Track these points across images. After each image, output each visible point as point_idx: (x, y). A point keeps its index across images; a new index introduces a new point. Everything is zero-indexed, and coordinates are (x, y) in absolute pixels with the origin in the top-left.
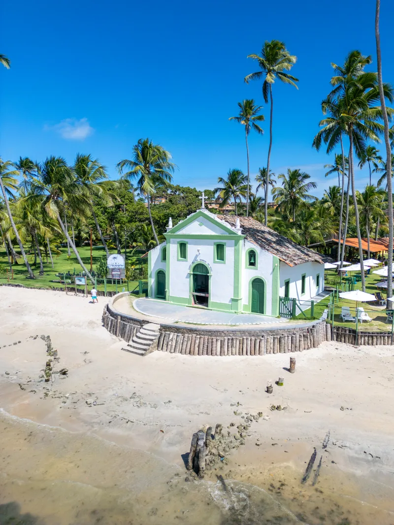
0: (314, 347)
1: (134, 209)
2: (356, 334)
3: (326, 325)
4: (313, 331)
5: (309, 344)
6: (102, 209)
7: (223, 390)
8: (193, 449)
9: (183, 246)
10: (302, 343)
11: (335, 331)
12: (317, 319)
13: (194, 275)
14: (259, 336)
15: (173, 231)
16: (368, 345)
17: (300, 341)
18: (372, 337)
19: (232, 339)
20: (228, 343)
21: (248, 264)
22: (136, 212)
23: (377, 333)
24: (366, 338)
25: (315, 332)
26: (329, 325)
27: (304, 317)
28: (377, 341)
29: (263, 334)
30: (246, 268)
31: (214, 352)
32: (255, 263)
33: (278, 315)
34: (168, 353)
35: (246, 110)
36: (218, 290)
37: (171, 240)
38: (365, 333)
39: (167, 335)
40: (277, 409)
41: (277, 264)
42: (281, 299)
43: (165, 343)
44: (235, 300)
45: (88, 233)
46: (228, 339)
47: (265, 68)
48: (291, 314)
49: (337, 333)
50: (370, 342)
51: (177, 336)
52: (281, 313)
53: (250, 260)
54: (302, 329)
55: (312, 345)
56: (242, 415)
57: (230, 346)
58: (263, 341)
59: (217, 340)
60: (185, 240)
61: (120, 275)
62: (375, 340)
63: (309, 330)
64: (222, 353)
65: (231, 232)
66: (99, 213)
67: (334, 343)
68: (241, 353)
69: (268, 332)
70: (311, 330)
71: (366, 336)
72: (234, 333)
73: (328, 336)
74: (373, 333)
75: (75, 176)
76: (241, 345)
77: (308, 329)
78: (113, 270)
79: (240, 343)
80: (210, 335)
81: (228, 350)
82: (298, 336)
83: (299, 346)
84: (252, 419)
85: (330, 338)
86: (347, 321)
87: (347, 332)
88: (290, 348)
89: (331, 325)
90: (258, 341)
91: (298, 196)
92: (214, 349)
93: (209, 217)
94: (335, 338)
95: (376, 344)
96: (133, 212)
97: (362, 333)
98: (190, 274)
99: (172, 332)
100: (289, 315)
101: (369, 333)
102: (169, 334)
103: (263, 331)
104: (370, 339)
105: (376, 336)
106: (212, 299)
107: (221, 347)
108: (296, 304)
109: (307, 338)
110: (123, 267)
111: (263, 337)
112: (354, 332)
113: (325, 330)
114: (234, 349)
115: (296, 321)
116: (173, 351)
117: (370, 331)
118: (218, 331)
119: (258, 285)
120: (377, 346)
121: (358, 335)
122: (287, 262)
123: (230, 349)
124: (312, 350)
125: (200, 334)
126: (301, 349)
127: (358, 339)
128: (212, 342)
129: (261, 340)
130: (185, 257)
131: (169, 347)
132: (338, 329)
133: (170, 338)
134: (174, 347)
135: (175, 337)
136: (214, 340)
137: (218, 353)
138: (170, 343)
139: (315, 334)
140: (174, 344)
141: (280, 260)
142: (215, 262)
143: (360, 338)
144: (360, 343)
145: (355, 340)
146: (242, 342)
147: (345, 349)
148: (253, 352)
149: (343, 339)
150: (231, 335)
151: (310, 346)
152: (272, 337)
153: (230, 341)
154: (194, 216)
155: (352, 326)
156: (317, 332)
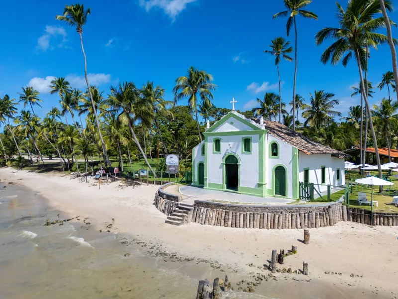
0: (330, 225)
1: (191, 125)
2: (371, 214)
3: (342, 207)
4: (329, 210)
5: (325, 222)
6: (168, 126)
7: (240, 254)
8: (199, 295)
9: (218, 142)
10: (319, 220)
11: (351, 212)
12: (333, 201)
13: (226, 165)
14: (278, 212)
15: (210, 130)
16: (384, 225)
17: (316, 218)
18: (388, 218)
19: (254, 214)
20: (250, 217)
21: (271, 154)
22: (192, 128)
23: (393, 214)
24: (382, 219)
25: (331, 212)
26: (345, 207)
27: (322, 200)
28: (393, 221)
29: (281, 210)
30: (269, 158)
31: (238, 224)
32: (277, 153)
33: (298, 198)
34: (199, 225)
35: (277, 46)
36: (245, 177)
37: (209, 137)
38: (380, 214)
39: (199, 209)
40: (287, 271)
41: (296, 153)
42: (300, 184)
43: (198, 216)
44: (260, 186)
45: (161, 148)
46: (250, 214)
47: (289, 8)
48: (310, 197)
49: (353, 214)
50: (386, 222)
51: (207, 210)
52: (301, 197)
53: (273, 151)
54: (318, 208)
55: (329, 223)
56: (254, 274)
57: (251, 220)
58: (281, 217)
59: (240, 215)
60: (219, 137)
61: (174, 171)
62: (390, 221)
63: (326, 209)
64: (245, 226)
65: (256, 128)
66: (166, 129)
67: (351, 223)
68: (261, 226)
69: (286, 209)
70: (327, 209)
71: (381, 216)
72: (255, 208)
73: (344, 216)
74: (388, 214)
75: (142, 96)
76: (262, 219)
77: (324, 209)
78: (170, 167)
79: (260, 218)
80: (234, 210)
81: (250, 224)
82: (314, 214)
83: (316, 223)
84: (263, 278)
85: (347, 218)
86: (363, 204)
87: (363, 213)
88: (307, 225)
89: (347, 206)
90: (277, 216)
91: (323, 112)
92: (238, 221)
93: (238, 117)
94: (351, 219)
95: (392, 225)
96: (190, 128)
97: (377, 213)
98: (223, 164)
99: (204, 207)
100: (307, 198)
101: (384, 214)
102: (201, 209)
103: (282, 208)
104: (386, 220)
105: (392, 217)
106: (241, 184)
107: (244, 221)
108: (314, 188)
109: (324, 216)
110: (177, 164)
111: (281, 213)
112: (369, 213)
113: (341, 211)
114: (255, 223)
115: (314, 203)
116: (203, 223)
117: (386, 212)
118: (241, 207)
119: (280, 172)
120: (392, 227)
121: (373, 216)
122: (305, 151)
123: (252, 223)
124: (328, 228)
125: (226, 209)
126: (317, 226)
127: (373, 219)
128: (236, 216)
129: (279, 215)
130: (219, 151)
131: (201, 219)
132: (354, 210)
133: (202, 212)
134: (204, 219)
135: (206, 211)
136: (238, 214)
137: (242, 226)
138: (201, 216)
139: (331, 214)
140: (204, 217)
141: (299, 150)
142: (243, 154)
143: (375, 218)
144: (375, 223)
145: (370, 220)
146: (262, 217)
147: (361, 228)
148: (272, 226)
149: (359, 220)
150: (253, 210)
151: (326, 224)
152: (290, 214)
153: (252, 215)
154: (226, 117)
155: (367, 208)
156: (333, 212)
